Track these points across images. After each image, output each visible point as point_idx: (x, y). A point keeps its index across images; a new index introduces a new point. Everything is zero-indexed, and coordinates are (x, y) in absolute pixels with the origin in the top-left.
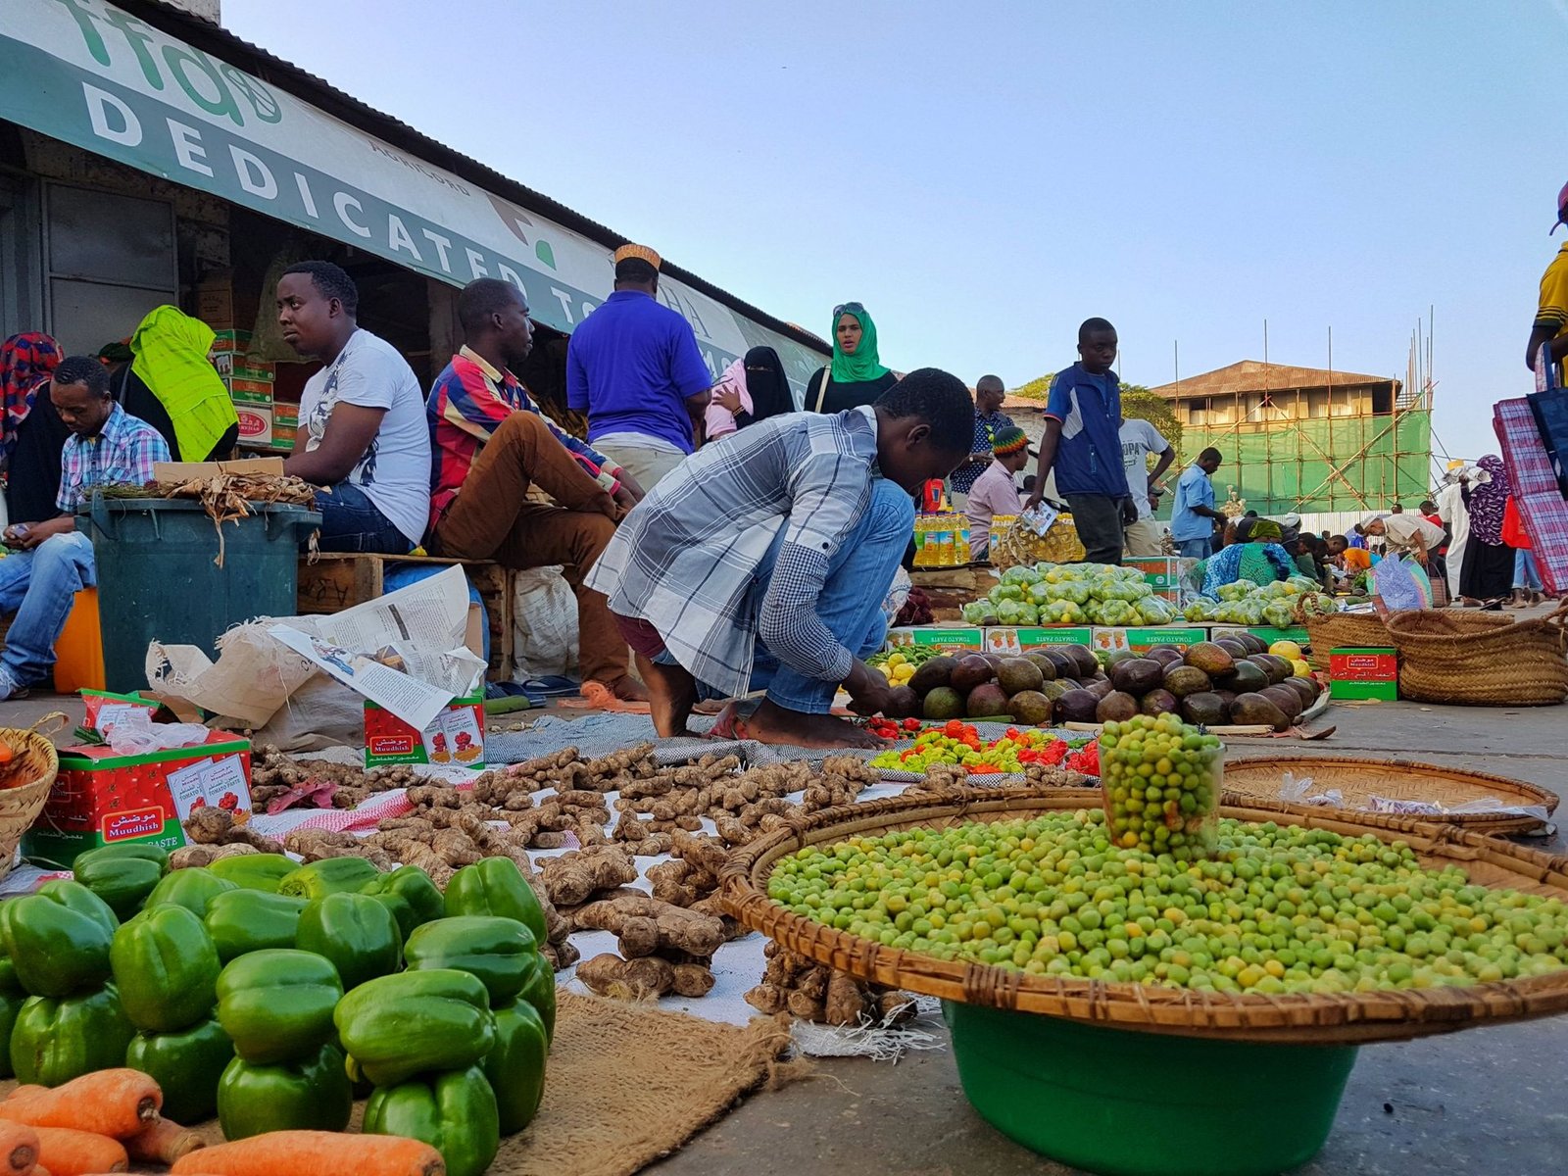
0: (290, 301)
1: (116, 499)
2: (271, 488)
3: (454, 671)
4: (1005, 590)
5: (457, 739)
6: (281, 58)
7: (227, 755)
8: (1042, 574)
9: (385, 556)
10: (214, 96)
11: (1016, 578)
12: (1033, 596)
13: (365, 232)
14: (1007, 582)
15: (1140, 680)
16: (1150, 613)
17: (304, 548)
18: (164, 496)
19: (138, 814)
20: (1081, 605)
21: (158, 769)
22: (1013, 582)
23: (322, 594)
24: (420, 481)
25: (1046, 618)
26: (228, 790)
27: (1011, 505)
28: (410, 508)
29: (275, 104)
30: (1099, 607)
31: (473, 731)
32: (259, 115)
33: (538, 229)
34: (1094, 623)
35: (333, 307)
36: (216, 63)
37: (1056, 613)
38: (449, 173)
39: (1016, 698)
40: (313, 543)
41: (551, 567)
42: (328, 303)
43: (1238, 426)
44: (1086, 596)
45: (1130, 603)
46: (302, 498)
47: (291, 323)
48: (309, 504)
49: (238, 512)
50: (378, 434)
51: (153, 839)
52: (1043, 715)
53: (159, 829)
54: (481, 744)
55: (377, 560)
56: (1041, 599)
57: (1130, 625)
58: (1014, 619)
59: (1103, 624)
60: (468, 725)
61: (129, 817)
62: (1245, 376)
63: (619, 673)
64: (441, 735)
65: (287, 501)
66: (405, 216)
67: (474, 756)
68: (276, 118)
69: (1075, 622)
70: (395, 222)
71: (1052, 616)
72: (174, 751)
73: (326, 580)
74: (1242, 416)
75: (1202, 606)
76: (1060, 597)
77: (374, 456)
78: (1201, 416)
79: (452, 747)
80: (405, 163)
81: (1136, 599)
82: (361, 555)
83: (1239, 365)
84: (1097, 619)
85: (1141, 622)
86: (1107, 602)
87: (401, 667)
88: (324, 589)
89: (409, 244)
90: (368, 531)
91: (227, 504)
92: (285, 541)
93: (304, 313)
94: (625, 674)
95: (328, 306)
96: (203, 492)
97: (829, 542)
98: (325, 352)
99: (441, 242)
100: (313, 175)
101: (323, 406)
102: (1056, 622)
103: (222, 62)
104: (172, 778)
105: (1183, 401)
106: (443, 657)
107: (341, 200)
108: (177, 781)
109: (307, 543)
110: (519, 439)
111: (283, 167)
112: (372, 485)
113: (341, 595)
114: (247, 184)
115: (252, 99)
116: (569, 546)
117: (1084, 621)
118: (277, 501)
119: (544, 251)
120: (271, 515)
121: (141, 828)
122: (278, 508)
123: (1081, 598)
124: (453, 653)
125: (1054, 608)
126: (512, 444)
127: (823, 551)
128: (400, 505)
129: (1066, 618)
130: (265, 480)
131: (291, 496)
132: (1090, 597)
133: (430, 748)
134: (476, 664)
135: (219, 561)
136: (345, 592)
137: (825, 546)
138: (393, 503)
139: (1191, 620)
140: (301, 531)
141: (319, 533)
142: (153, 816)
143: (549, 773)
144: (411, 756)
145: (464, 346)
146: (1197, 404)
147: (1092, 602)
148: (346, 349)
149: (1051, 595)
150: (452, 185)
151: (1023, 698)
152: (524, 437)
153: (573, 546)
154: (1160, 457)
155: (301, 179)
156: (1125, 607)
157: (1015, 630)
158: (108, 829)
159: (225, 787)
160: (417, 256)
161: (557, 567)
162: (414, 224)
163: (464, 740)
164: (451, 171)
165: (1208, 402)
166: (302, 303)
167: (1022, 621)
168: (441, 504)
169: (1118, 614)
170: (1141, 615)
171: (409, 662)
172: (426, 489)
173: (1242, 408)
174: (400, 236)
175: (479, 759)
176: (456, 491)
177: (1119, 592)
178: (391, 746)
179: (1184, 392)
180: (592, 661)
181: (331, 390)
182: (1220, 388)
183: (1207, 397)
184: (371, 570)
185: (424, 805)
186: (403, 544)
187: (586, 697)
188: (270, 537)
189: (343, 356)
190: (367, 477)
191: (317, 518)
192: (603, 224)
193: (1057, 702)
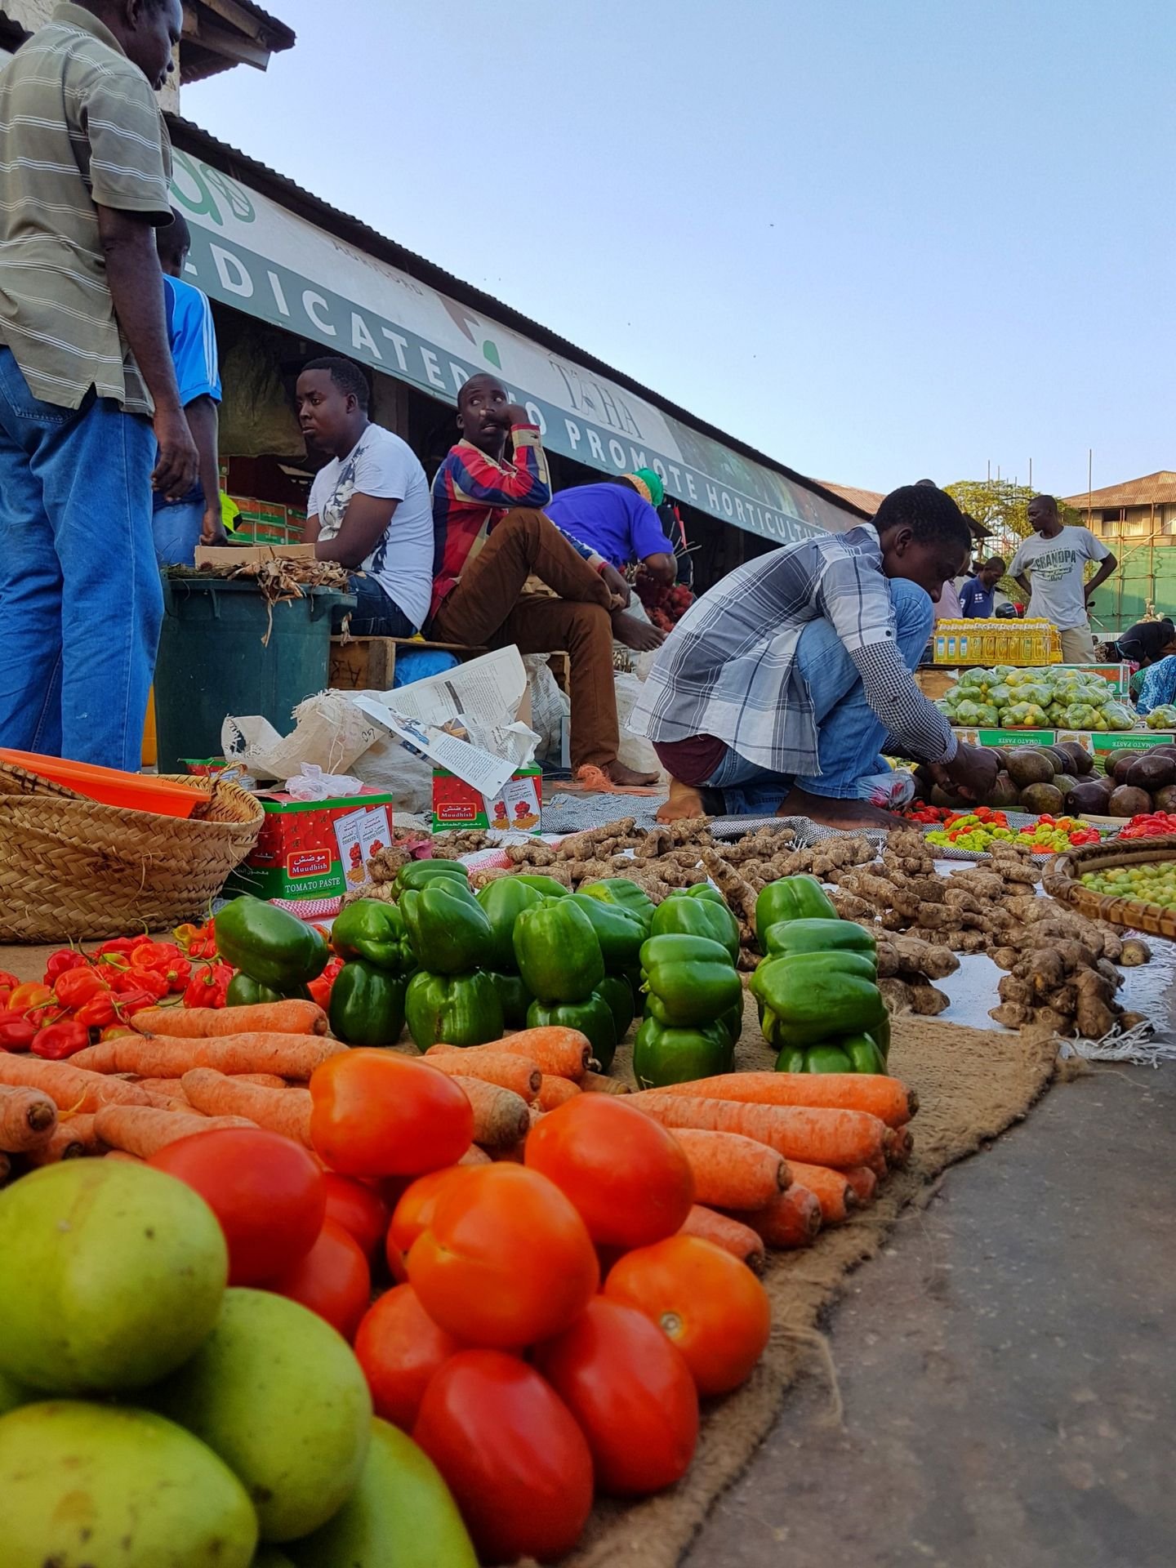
0: (310, 396)
1: (179, 579)
2: (317, 573)
3: (510, 744)
4: (964, 691)
5: (517, 808)
6: (254, 159)
7: (377, 806)
8: (1002, 677)
9: (397, 639)
10: (196, 197)
11: (975, 680)
12: (993, 698)
13: (330, 330)
14: (966, 684)
15: (1154, 776)
16: (1114, 718)
17: (336, 630)
18: (225, 577)
19: (313, 854)
20: (1044, 708)
21: (327, 814)
22: (972, 684)
23: (336, 675)
24: (424, 569)
25: (1007, 720)
26: (377, 838)
27: (952, 610)
28: (416, 595)
29: (249, 204)
30: (1064, 710)
31: (532, 801)
32: (236, 214)
33: (485, 328)
34: (1056, 726)
35: (350, 402)
36: (196, 162)
37: (1019, 715)
38: (404, 274)
39: (1028, 790)
40: (345, 625)
41: (538, 655)
42: (345, 398)
43: (1153, 538)
44: (1050, 699)
45: (1094, 708)
46: (339, 582)
47: (310, 418)
48: (343, 588)
49: (293, 594)
50: (390, 524)
51: (322, 878)
52: (1056, 806)
53: (327, 869)
54: (539, 814)
55: (391, 643)
56: (1001, 702)
57: (1094, 729)
58: (973, 720)
59: (1068, 728)
60: (527, 794)
61: (307, 856)
62: (1163, 487)
63: (609, 758)
64: (502, 804)
65: (327, 585)
66: (367, 315)
67: (532, 825)
68: (250, 218)
69: (1038, 725)
70: (357, 320)
71: (1015, 717)
72: (339, 800)
73: (340, 662)
74: (1157, 528)
75: (1166, 713)
76: (1023, 700)
77: (385, 545)
78: (1114, 528)
79: (512, 815)
80: (365, 262)
81: (1100, 704)
82: (376, 638)
83: (1156, 476)
84: (1060, 722)
85: (1106, 727)
86: (1072, 706)
87: (466, 738)
88: (338, 670)
89: (370, 342)
90: (379, 617)
91: (282, 586)
92: (323, 623)
93: (323, 409)
94: (615, 760)
95: (344, 401)
96: (260, 575)
97: (888, 629)
98: (342, 445)
99: (399, 341)
100: (286, 276)
101: (338, 497)
102: (1018, 724)
103: (201, 162)
104: (337, 824)
105: (1096, 511)
106: (496, 731)
107: (309, 298)
108: (341, 826)
109: (340, 625)
110: (524, 530)
111: (258, 265)
112: (383, 572)
113: (354, 676)
114: (227, 284)
115: (229, 198)
116: (564, 633)
117: (1047, 724)
118: (321, 584)
119: (490, 351)
120: (316, 596)
121: (316, 868)
122: (321, 591)
123: (1045, 701)
124: (510, 728)
125: (1017, 710)
126: (517, 538)
127: (890, 638)
128: (407, 592)
129: (1029, 720)
130: (311, 564)
131: (331, 580)
132: (1053, 700)
133: (492, 816)
134: (530, 738)
135: (265, 640)
136: (358, 674)
137: (888, 633)
138: (400, 589)
139: (1154, 727)
140: (337, 612)
141: (351, 616)
142: (324, 857)
143: (619, 839)
144: (474, 822)
145: (462, 440)
146: (1110, 515)
147: (1056, 706)
148: (361, 444)
149: (1013, 697)
150: (406, 284)
151: (1037, 790)
152: (528, 530)
153: (568, 633)
154: (1100, 564)
155: (273, 278)
156: (1091, 711)
157: (976, 731)
158: (292, 866)
159: (374, 835)
160: (377, 354)
161: (544, 655)
162: (374, 322)
163: (523, 809)
164: (405, 271)
165: (1123, 513)
166: (323, 398)
167: (982, 723)
168: (443, 593)
169: (1082, 718)
170: (1106, 720)
171: (473, 735)
172: (429, 577)
173: (1158, 520)
174: (362, 335)
175: (537, 827)
176: (457, 580)
177: (1083, 696)
178: (457, 812)
179: (1098, 503)
180: (584, 746)
181: (348, 482)
182: (1135, 499)
183: (1122, 508)
184: (385, 652)
185: (527, 862)
186: (407, 628)
187: (581, 779)
188: (313, 618)
189: (358, 450)
190: (378, 565)
191: (350, 600)
192: (544, 325)
193: (1069, 795)
